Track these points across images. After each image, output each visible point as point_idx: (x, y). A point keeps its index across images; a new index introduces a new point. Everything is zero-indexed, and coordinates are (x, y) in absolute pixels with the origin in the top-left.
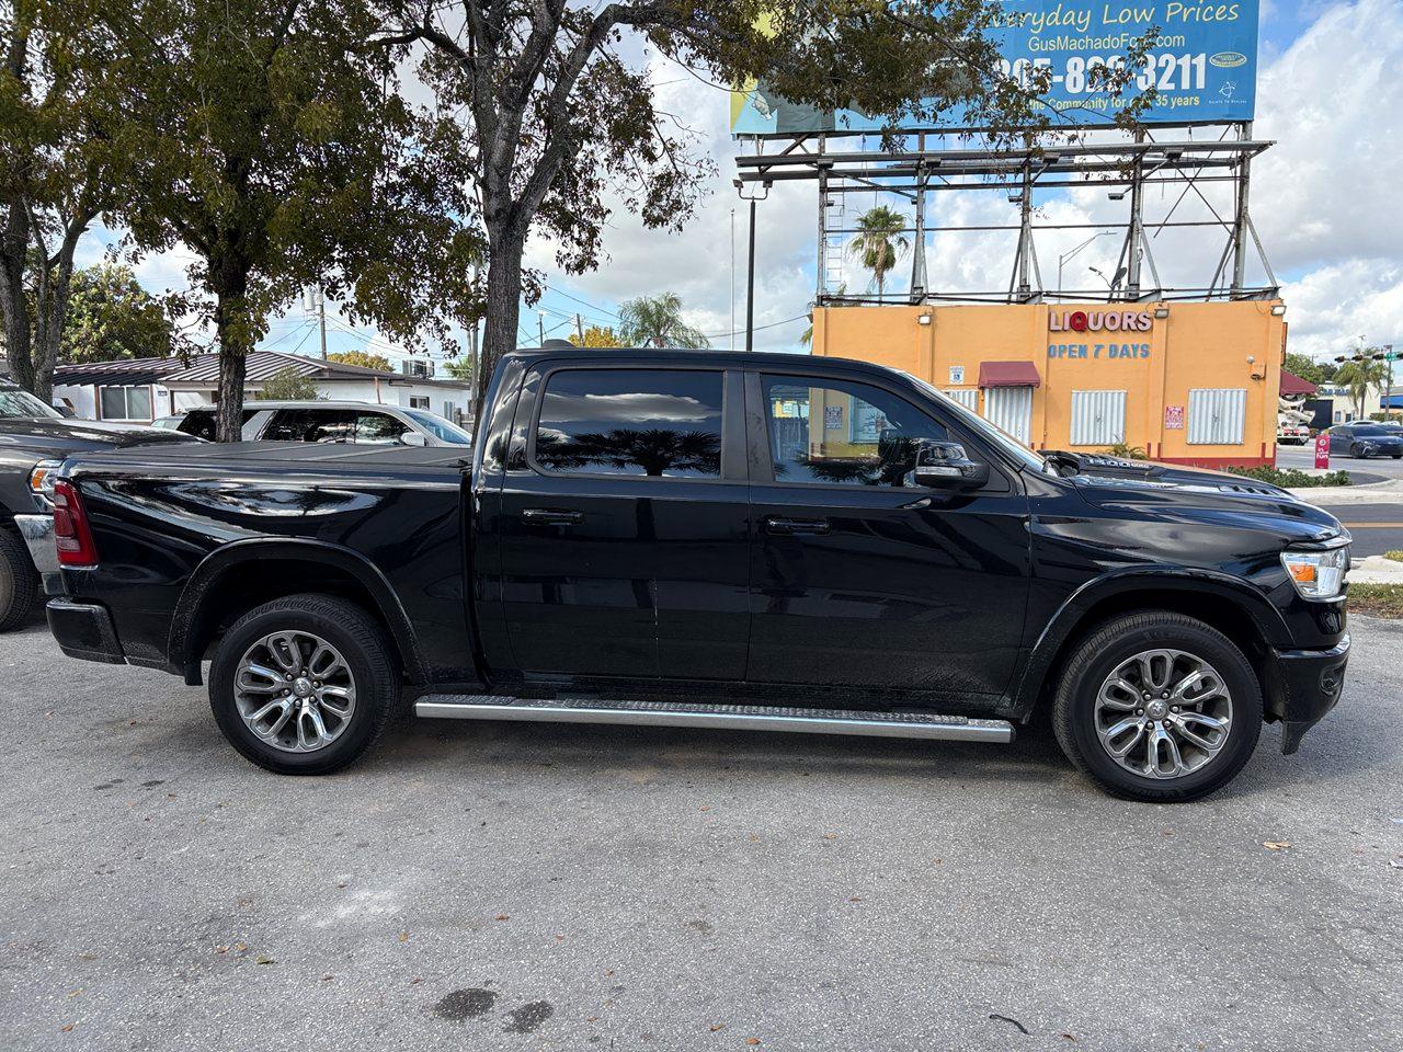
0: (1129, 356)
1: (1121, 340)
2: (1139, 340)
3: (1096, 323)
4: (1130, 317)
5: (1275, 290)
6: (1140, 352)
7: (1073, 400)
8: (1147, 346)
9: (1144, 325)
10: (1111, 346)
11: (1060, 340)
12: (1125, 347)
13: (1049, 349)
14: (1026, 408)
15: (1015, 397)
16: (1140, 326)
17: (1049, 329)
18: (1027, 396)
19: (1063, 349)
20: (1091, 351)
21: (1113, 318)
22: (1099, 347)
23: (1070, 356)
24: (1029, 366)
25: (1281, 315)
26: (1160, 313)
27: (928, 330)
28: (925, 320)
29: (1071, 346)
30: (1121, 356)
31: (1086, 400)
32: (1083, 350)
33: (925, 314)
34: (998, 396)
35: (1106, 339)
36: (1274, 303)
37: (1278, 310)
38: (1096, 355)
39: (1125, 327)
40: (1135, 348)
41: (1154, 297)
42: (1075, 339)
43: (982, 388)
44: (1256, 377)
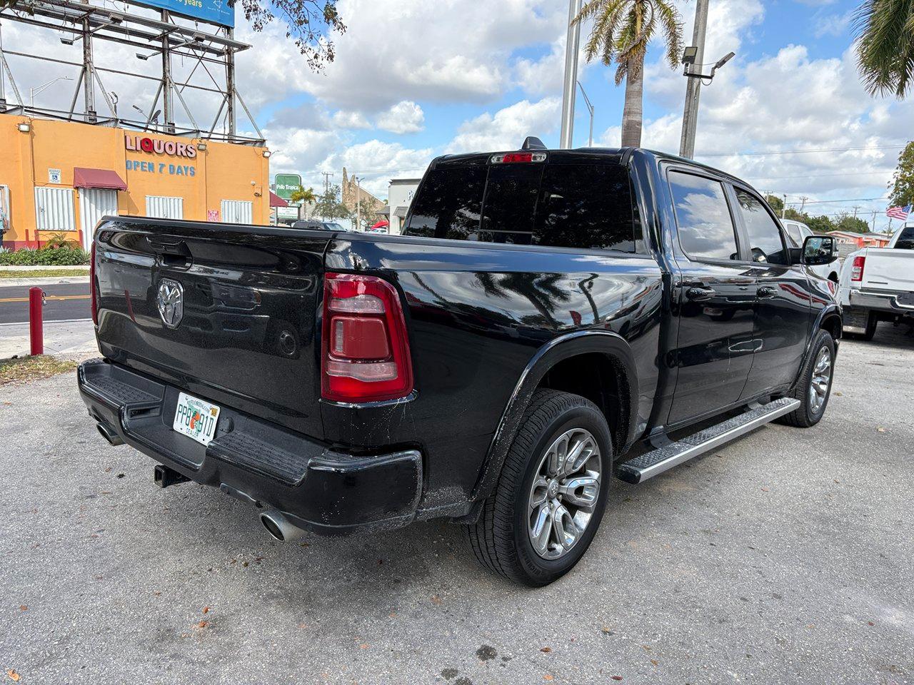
0: (182, 174)
1: (177, 162)
2: (189, 163)
3: (159, 148)
4: (181, 147)
5: (262, 142)
6: (189, 172)
7: (147, 203)
8: (193, 168)
9: (191, 153)
10: (170, 166)
11: (134, 157)
12: (179, 167)
13: (127, 162)
14: (113, 205)
15: (104, 198)
16: (189, 154)
17: (126, 148)
18: (113, 196)
19: (137, 164)
20: (157, 168)
21: (170, 146)
22: (162, 166)
23: (142, 170)
24: (113, 174)
25: (268, 157)
26: (201, 147)
27: (28, 137)
28: (25, 128)
29: (142, 163)
30: (178, 173)
31: (157, 203)
32: (151, 167)
33: (24, 124)
34: (90, 194)
35: (165, 160)
36: (264, 149)
37: (267, 154)
38: (160, 171)
39: (179, 153)
40: (186, 169)
41: (195, 135)
42: (143, 157)
43: (77, 188)
44: (257, 195)
